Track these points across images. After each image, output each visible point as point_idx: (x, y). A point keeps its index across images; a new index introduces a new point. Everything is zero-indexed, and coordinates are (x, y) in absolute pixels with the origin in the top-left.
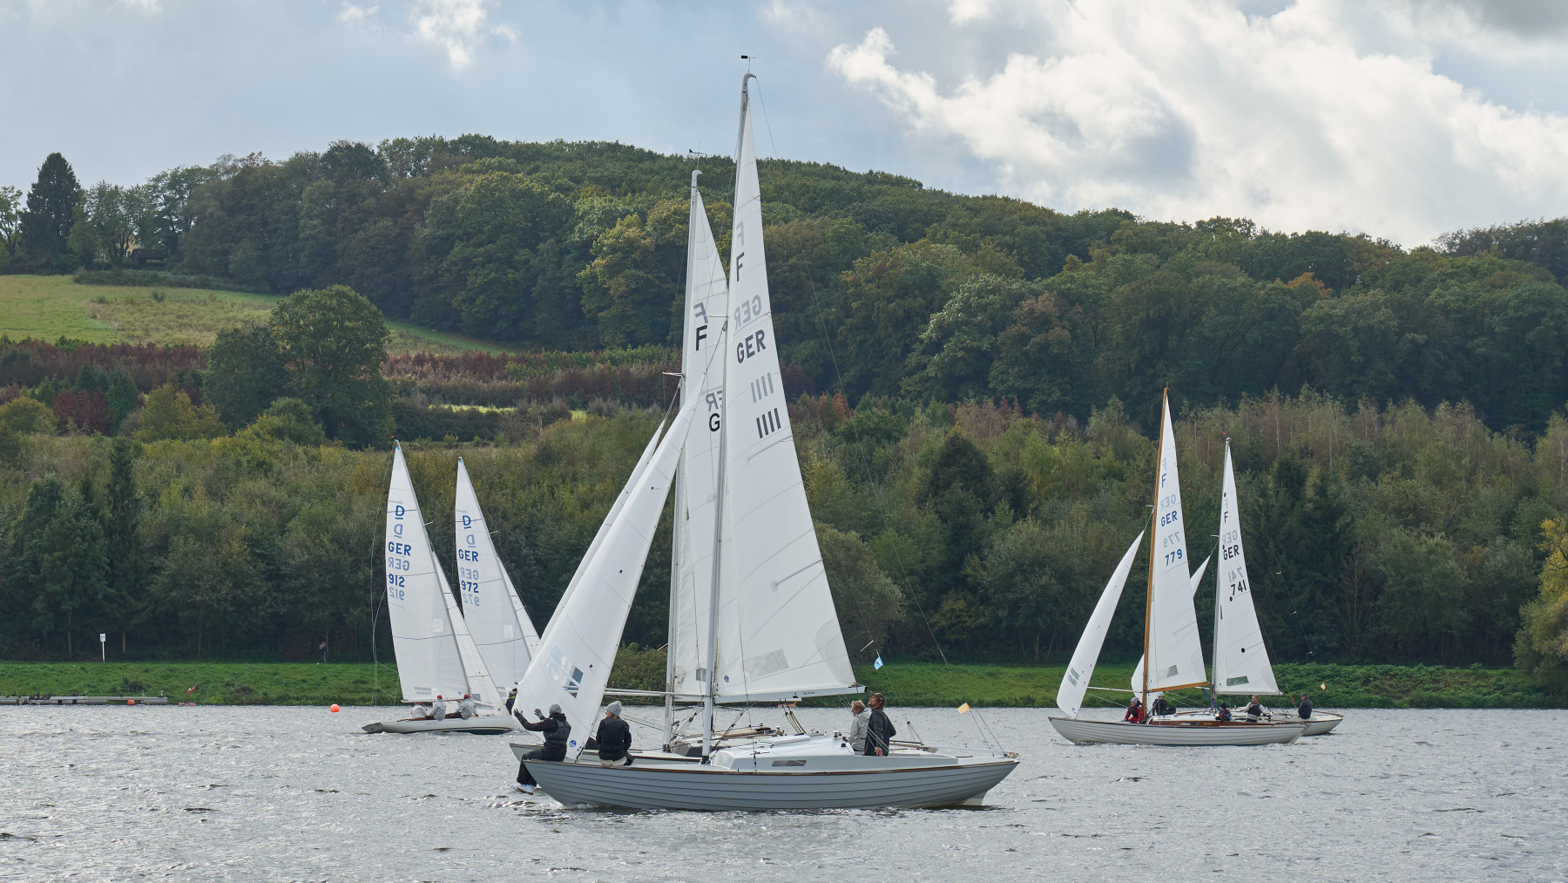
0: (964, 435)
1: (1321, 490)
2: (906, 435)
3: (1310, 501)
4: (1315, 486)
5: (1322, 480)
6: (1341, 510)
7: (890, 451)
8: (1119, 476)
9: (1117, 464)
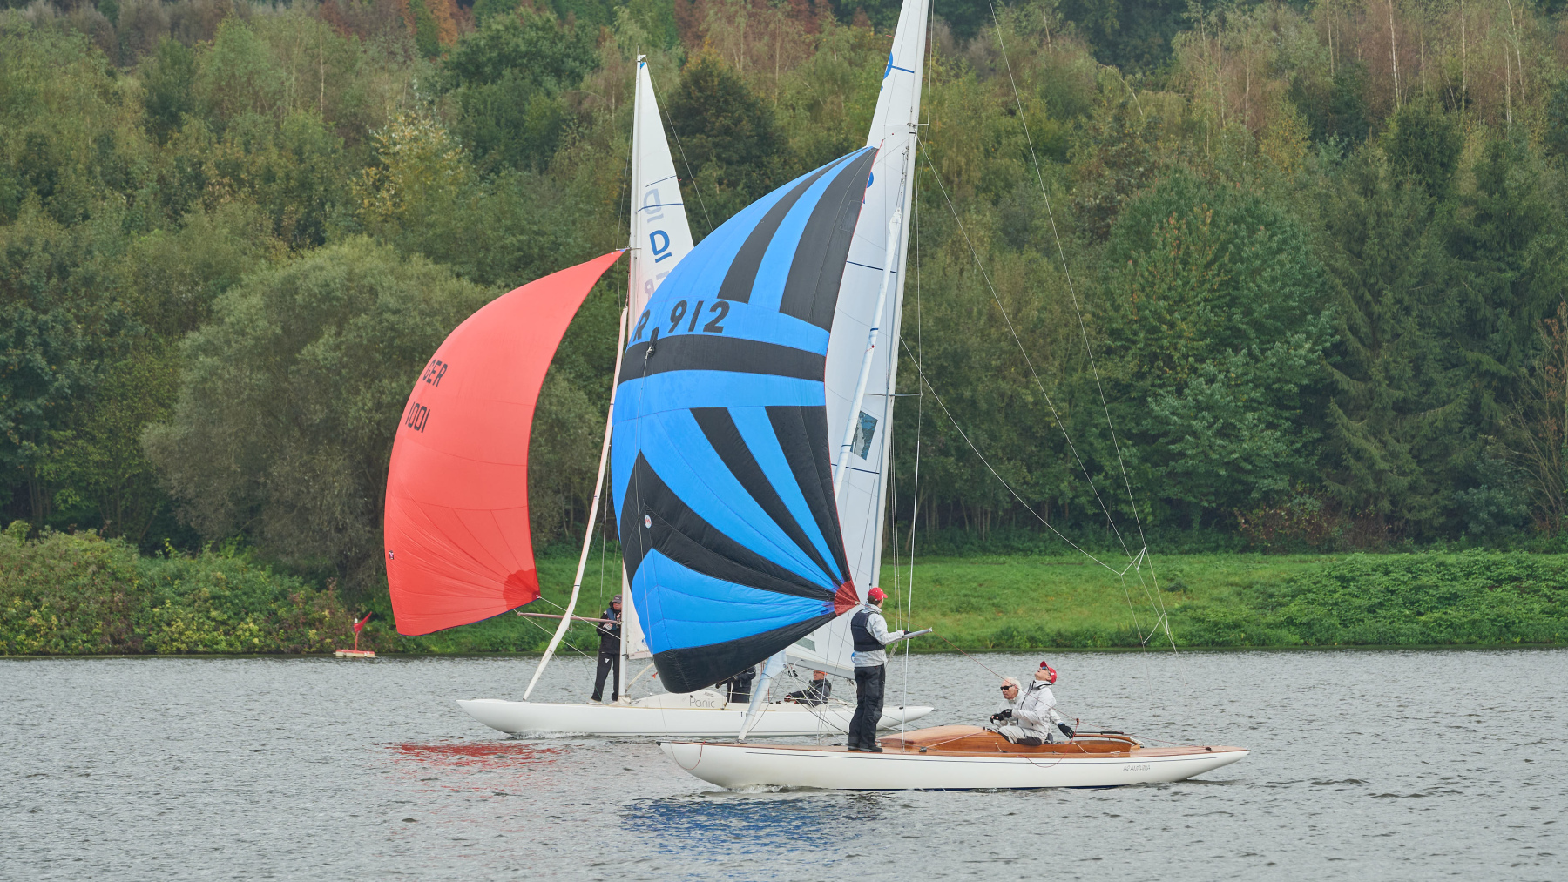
0: (723, 66)
1: (1492, 179)
2: (596, 67)
3: (1468, 202)
4: (1478, 170)
5: (1495, 157)
6: (1532, 223)
7: (563, 101)
8: (1056, 151)
9: (1052, 126)
